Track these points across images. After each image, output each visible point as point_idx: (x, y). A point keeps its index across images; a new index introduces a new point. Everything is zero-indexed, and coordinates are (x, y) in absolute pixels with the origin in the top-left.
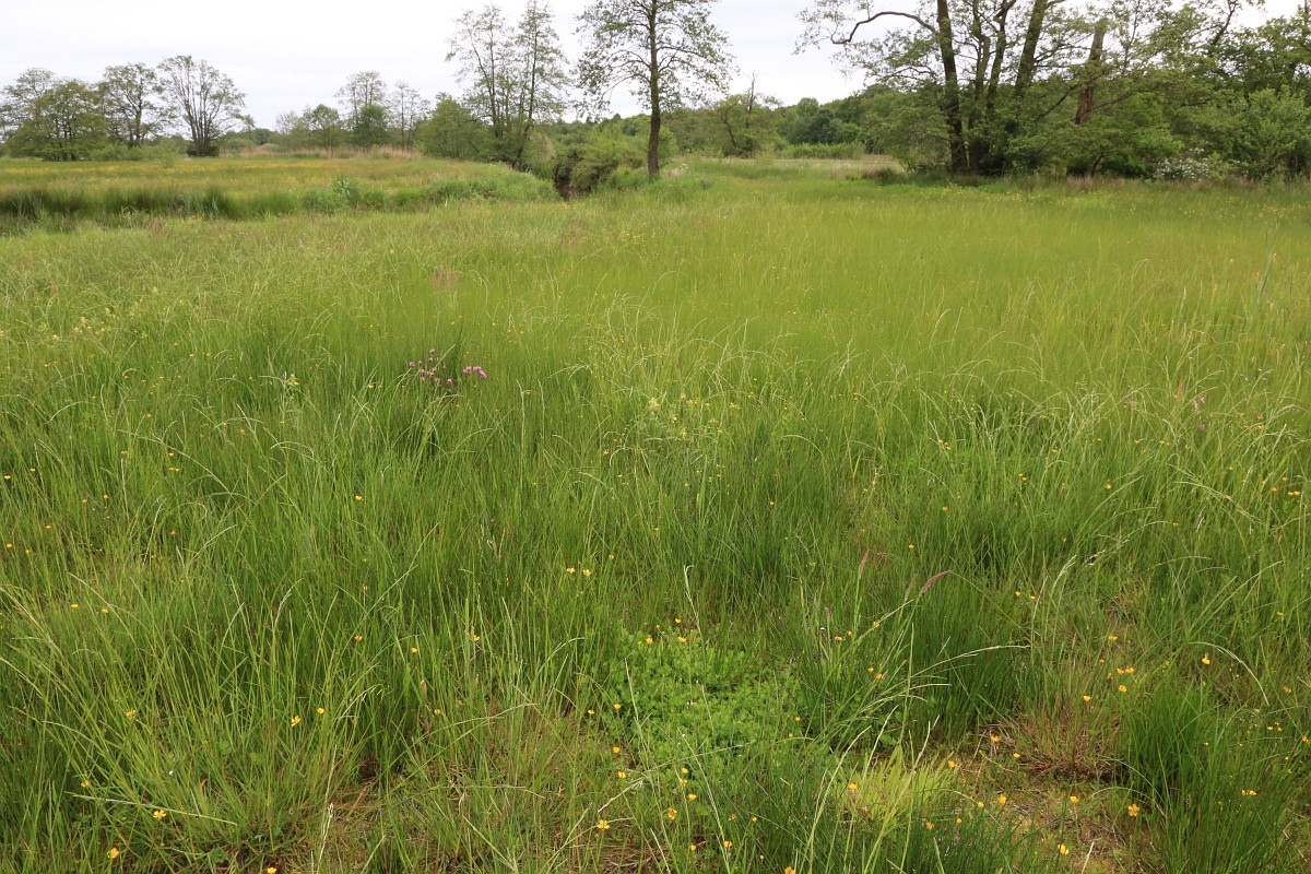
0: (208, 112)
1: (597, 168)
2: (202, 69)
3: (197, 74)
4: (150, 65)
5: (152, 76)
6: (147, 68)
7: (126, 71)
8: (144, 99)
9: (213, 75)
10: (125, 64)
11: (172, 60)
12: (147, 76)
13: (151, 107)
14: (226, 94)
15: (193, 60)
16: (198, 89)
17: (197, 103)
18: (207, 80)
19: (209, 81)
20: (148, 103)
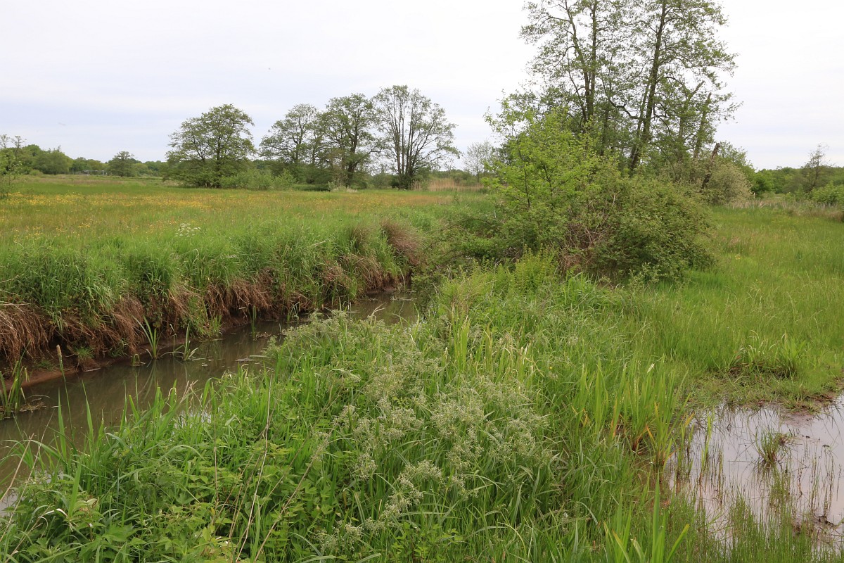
0: (416, 143)
2: (415, 98)
3: (409, 103)
4: (368, 97)
5: (369, 106)
6: (365, 99)
7: (347, 102)
9: (425, 105)
10: (347, 95)
11: (388, 90)
12: (365, 107)
13: (370, 138)
14: (435, 124)
15: (408, 90)
16: (408, 119)
17: (406, 136)
18: (419, 110)
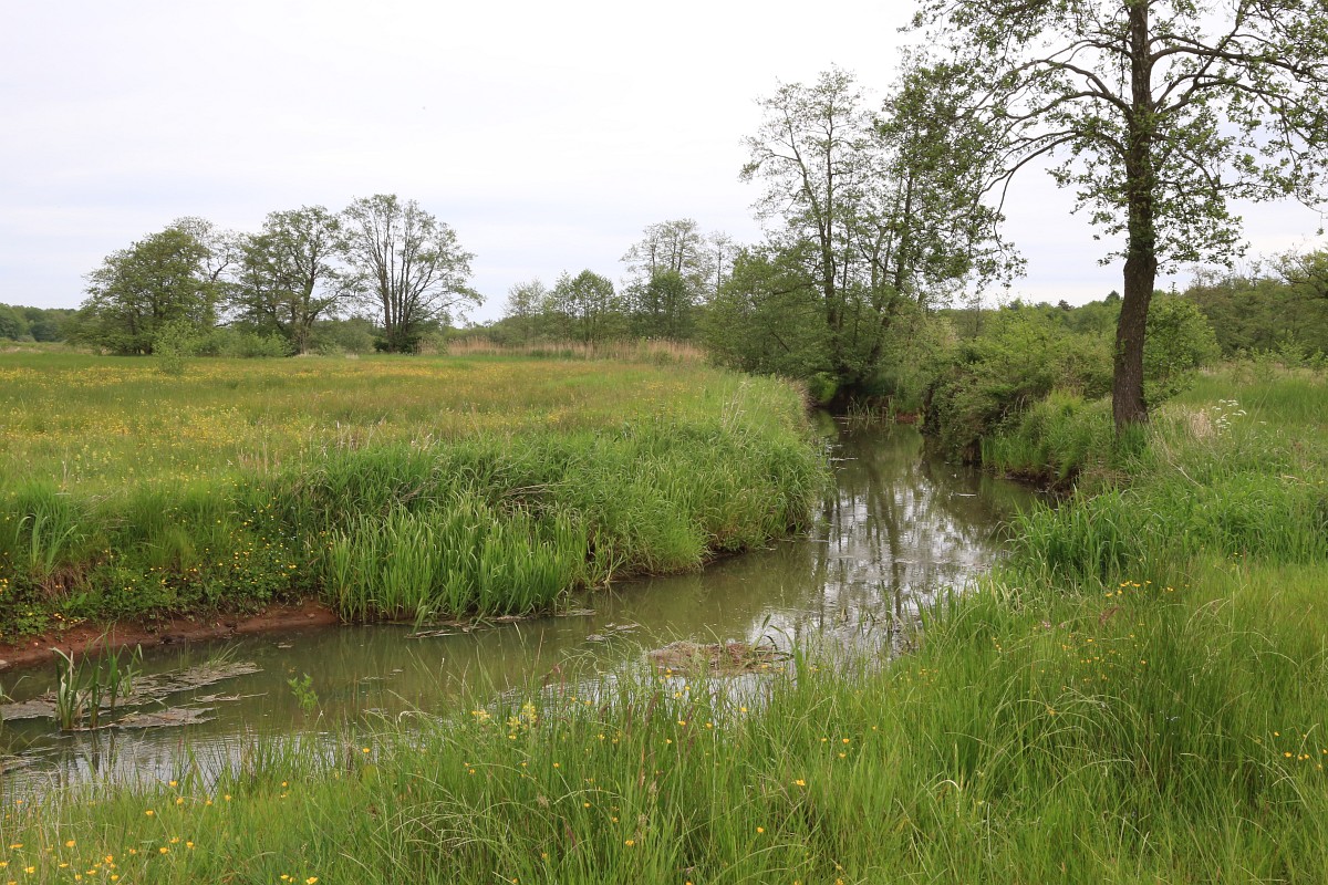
0: (413, 282)
1: (996, 395)
2: (410, 214)
3: (401, 222)
4: (333, 210)
5: (335, 226)
7: (296, 219)
8: (322, 261)
9: (426, 224)
10: (297, 208)
11: (366, 201)
12: (328, 226)
13: (332, 275)
14: (442, 254)
16: (400, 246)
17: (396, 271)
18: (417, 232)
19: (419, 234)
20: (327, 268)
